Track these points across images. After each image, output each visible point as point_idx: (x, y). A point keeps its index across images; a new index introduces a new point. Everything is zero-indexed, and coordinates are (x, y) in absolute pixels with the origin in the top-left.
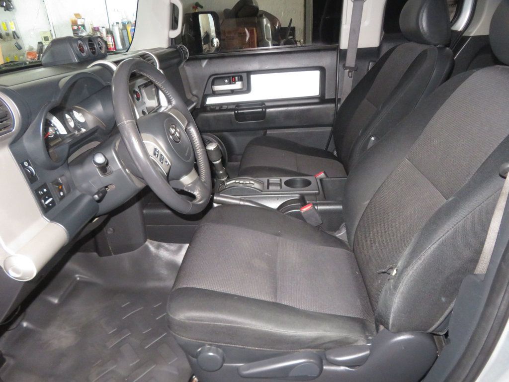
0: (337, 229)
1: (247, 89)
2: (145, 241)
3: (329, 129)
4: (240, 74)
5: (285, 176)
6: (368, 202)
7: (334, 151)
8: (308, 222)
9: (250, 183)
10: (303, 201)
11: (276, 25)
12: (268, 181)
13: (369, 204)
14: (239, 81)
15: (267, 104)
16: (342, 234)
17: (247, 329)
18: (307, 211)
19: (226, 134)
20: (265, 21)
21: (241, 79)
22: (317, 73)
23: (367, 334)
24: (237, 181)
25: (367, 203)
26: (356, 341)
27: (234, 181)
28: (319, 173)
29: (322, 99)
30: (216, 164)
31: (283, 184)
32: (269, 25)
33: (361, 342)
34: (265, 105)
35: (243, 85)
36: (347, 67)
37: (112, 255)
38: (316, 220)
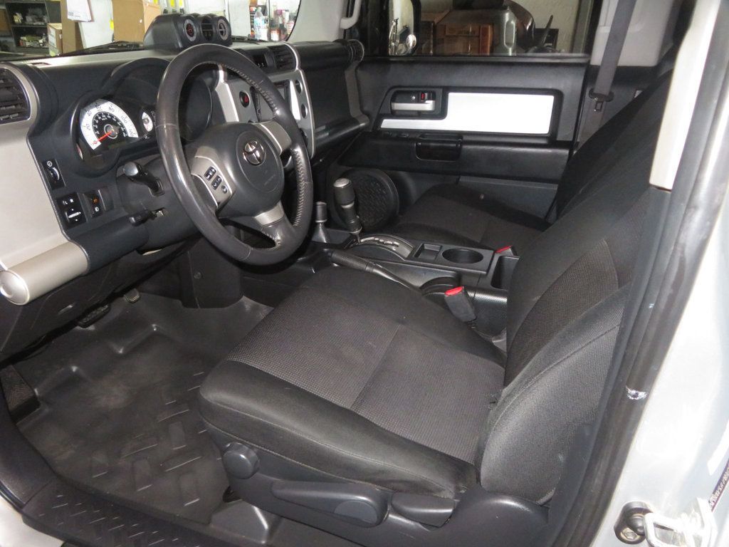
1: (440, 113)
2: (241, 297)
3: (555, 187)
4: (433, 89)
6: (538, 298)
9: (393, 244)
11: (527, 24)
12: (423, 246)
14: (429, 99)
15: (466, 138)
18: (453, 297)
19: (403, 174)
20: (507, 16)
21: (432, 97)
22: (550, 99)
23: (460, 485)
24: (377, 239)
27: (372, 238)
28: (505, 247)
29: (552, 140)
30: (346, 209)
31: (441, 253)
32: (513, 23)
33: (447, 494)
34: (462, 138)
35: (436, 105)
36: (595, 94)
38: (467, 313)
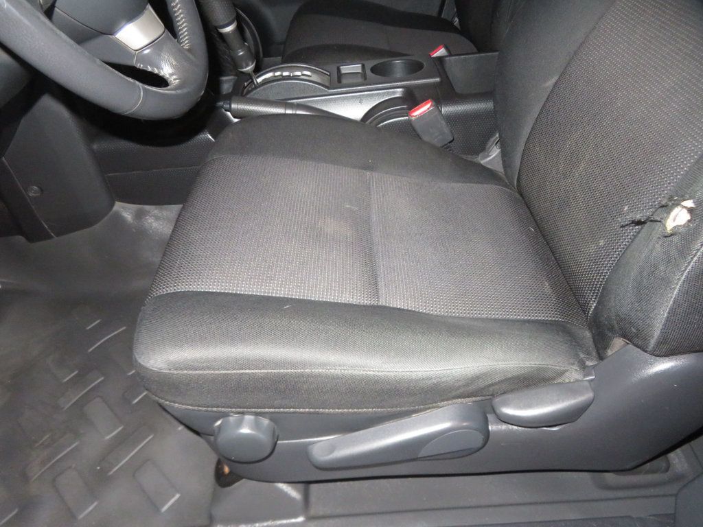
0: (482, 148)
2: (112, 205)
5: (368, 59)
6: (554, 80)
7: (453, 18)
8: (426, 138)
9: (303, 75)
10: (411, 99)
12: (339, 70)
13: (556, 84)
16: (492, 157)
17: (320, 376)
18: (422, 117)
23: (582, 356)
24: (278, 74)
25: (550, 83)
26: (562, 373)
27: (271, 74)
28: (435, 48)
30: (228, 33)
31: (368, 72)
33: (574, 374)
37: (50, 237)
38: (439, 134)
